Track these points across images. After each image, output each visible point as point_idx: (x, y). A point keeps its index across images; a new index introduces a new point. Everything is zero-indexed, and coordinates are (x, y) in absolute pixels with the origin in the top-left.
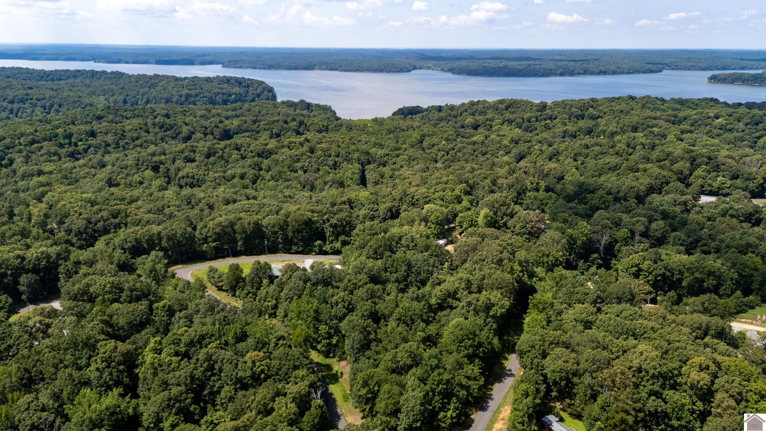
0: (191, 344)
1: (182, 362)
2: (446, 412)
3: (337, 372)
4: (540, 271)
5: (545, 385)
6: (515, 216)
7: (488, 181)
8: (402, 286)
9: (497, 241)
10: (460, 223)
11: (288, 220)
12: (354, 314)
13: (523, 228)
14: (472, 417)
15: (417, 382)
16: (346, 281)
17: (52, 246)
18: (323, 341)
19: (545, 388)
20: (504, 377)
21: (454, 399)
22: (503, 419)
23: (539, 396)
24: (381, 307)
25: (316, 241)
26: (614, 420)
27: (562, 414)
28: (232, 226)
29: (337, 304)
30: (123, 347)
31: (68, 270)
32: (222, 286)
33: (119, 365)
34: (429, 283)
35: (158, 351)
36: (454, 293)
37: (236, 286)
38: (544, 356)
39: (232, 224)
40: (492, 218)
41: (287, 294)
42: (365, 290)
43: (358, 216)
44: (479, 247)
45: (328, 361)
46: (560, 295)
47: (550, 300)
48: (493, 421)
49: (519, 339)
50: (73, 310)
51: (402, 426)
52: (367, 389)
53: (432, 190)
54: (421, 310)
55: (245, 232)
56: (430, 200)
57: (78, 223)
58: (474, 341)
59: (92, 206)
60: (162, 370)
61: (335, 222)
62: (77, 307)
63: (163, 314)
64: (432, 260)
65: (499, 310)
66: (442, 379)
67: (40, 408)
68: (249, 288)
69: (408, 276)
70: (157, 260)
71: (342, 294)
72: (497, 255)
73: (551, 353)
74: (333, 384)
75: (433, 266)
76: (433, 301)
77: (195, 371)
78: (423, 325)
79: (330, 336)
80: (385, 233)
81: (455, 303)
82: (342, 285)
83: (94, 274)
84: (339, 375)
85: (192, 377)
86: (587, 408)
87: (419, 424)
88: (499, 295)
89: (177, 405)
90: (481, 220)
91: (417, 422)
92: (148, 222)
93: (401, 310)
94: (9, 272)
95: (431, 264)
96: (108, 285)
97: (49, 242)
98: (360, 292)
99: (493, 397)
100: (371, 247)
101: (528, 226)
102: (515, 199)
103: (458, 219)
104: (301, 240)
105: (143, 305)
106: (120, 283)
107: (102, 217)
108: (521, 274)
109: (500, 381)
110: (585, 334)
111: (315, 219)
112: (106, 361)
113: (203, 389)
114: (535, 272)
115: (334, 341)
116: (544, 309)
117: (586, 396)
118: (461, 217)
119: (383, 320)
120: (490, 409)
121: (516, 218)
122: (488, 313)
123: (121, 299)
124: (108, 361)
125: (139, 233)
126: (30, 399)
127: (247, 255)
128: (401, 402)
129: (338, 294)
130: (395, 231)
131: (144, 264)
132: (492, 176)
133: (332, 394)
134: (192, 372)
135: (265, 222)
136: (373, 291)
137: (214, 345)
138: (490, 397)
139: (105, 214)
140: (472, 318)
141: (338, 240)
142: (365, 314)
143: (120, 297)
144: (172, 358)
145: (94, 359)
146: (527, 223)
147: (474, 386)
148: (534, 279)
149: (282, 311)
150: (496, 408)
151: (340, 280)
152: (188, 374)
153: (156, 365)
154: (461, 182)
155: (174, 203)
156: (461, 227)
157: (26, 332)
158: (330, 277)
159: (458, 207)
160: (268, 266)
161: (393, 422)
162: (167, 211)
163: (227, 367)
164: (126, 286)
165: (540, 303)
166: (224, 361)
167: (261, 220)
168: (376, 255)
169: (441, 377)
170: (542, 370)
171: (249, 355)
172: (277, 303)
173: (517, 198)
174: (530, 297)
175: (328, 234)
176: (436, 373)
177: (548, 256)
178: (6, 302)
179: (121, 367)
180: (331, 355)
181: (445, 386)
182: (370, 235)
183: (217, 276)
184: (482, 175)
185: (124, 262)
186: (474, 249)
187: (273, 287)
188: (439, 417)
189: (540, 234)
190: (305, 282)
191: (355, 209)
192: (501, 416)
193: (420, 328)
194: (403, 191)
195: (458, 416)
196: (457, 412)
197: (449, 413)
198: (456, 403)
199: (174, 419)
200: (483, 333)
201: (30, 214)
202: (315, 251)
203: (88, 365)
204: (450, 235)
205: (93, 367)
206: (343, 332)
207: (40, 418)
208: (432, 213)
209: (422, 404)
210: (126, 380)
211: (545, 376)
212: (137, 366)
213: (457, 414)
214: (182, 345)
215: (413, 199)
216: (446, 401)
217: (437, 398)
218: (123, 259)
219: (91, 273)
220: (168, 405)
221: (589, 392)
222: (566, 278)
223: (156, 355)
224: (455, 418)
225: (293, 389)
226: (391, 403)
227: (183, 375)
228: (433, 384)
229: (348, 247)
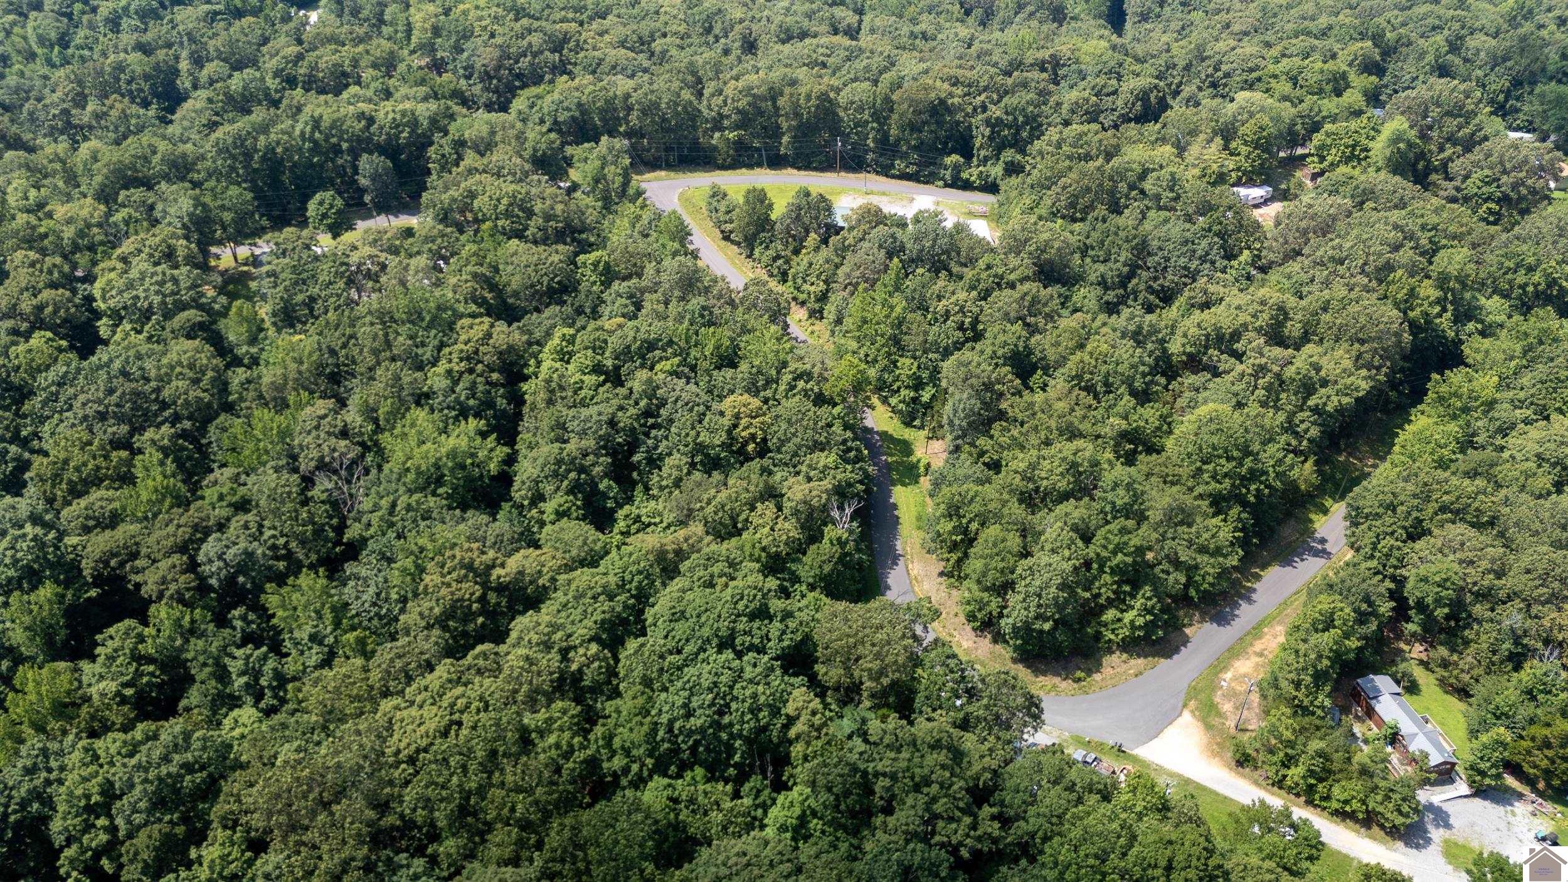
0: (625, 354)
1: (601, 390)
2: (1122, 611)
3: (919, 461)
4: (1493, 307)
5: (1393, 604)
6: (1478, 148)
7: (1439, 39)
8: (1111, 296)
9: (1396, 216)
10: (1322, 147)
11: (894, 97)
12: (979, 346)
13: (1488, 184)
14: (1187, 631)
15: (1068, 534)
16: (981, 264)
17: (425, 99)
18: (903, 392)
19: (1393, 609)
20: (1299, 555)
21: (1147, 590)
22: (1260, 654)
23: (1363, 630)
24: (1044, 344)
25: (949, 154)
26: (1546, 732)
27: (1419, 673)
28: (774, 100)
29: (947, 316)
30: (504, 334)
31: (443, 156)
32: (731, 232)
33: (493, 371)
34: (1181, 301)
35: (565, 357)
36: (1232, 335)
37: (755, 236)
38: (1416, 532)
39: (774, 94)
40: (1410, 145)
41: (848, 275)
42: (1016, 295)
43: (1059, 104)
44: (1340, 225)
45: (908, 434)
46: (1526, 380)
47: (1488, 394)
48: (1235, 651)
49: (1375, 466)
50: (433, 241)
51: (1010, 621)
52: (954, 522)
53: (1275, 52)
54: (1132, 366)
55: (797, 115)
56: (1259, 79)
57: (483, 54)
58: (1241, 465)
59: (517, 20)
60: (563, 398)
61: (998, 113)
62: (443, 236)
63: (593, 278)
64: (1204, 243)
65: (1335, 399)
66: (1126, 544)
67: (337, 431)
68: (780, 247)
69: (1131, 275)
70: (609, 158)
71: (962, 295)
72: (1380, 255)
73: (1436, 532)
74: (904, 485)
75: (1203, 260)
76: (1175, 347)
77: (620, 414)
78: (1128, 401)
79: (918, 385)
80: (1109, 156)
81: (1226, 362)
82: (969, 273)
83: (485, 171)
84: (922, 469)
85: (612, 423)
86: (1488, 682)
87: (1047, 626)
88: (1347, 363)
89: (573, 475)
90: (1379, 148)
91: (1046, 619)
92: (614, 67)
93: (1087, 358)
94: (345, 146)
95: (1199, 253)
96: (505, 201)
97: (423, 90)
98: (1004, 299)
99: (1254, 596)
100: (1064, 188)
101: (1504, 179)
102: (1501, 97)
103: (1318, 138)
104: (916, 148)
105: (557, 255)
106: (528, 197)
107: (530, 45)
108: (1437, 309)
109: (1287, 562)
110: (1548, 504)
111: (956, 100)
112: (468, 359)
113: (632, 452)
114: (1481, 308)
115: (926, 396)
116: (1466, 410)
117: (1494, 652)
118: (1328, 135)
119: (1039, 372)
120: (1236, 623)
121: (1477, 154)
122: (1305, 399)
123: (528, 233)
124: (471, 358)
125: (586, 92)
126: (323, 412)
127: (799, 169)
128: (1019, 571)
129: (953, 293)
130: (1135, 154)
131: (586, 160)
132: (1457, 26)
133: (895, 507)
134: (614, 415)
135: (843, 99)
136: (1035, 301)
137: (666, 365)
138: (1247, 595)
139: (536, 39)
140: (1253, 409)
141: (998, 159)
142: (1000, 353)
143: (526, 229)
144: (586, 378)
145: (446, 350)
146: (1505, 172)
147: (1209, 567)
148: (1471, 326)
149: (833, 309)
150: (1253, 624)
151: (971, 262)
152: (604, 418)
153: (554, 385)
154: (1363, 36)
155: (674, 28)
156: (1322, 159)
157: (342, 274)
158: (947, 252)
159: (1329, 105)
160: (824, 205)
161: (993, 605)
162: (658, 45)
163: (684, 418)
164: (538, 207)
165: (1455, 394)
166: (680, 404)
167: (838, 90)
168: (1074, 212)
169: (1126, 538)
170: (1396, 567)
171: (732, 398)
172: (827, 291)
173: (1508, 95)
174: (1435, 376)
175: (978, 142)
176: (1115, 526)
177: (1531, 269)
178: (332, 206)
179: (495, 376)
180: (917, 423)
181: (1129, 560)
182: (1070, 158)
183: (723, 209)
184: (1430, 21)
185: (544, 153)
186: (1325, 229)
187: (825, 252)
188: (1104, 618)
189: (1535, 203)
190: (890, 255)
191: (1063, 83)
192: (1258, 646)
193: (1119, 409)
194: (1198, 47)
195: (1149, 627)
196: (1149, 617)
197: (1129, 616)
198: (1149, 599)
199: (562, 500)
200: (1272, 449)
201: (409, 24)
202: (943, 179)
203: (434, 363)
204: (1289, 175)
205: (442, 367)
206: (944, 384)
207: (334, 450)
208: (1252, 115)
209: (1062, 587)
210: (501, 403)
211: (1400, 582)
212: (526, 378)
213: (1146, 624)
214: (607, 354)
215: (1217, 69)
216: (1127, 588)
217: (1107, 578)
218: (544, 146)
219: (481, 168)
220: (555, 474)
221: (1507, 645)
222: (1555, 340)
223: (558, 365)
224: (1140, 628)
225: (796, 490)
226: (995, 569)
227: (595, 418)
228: (1105, 547)
229: (1014, 181)
